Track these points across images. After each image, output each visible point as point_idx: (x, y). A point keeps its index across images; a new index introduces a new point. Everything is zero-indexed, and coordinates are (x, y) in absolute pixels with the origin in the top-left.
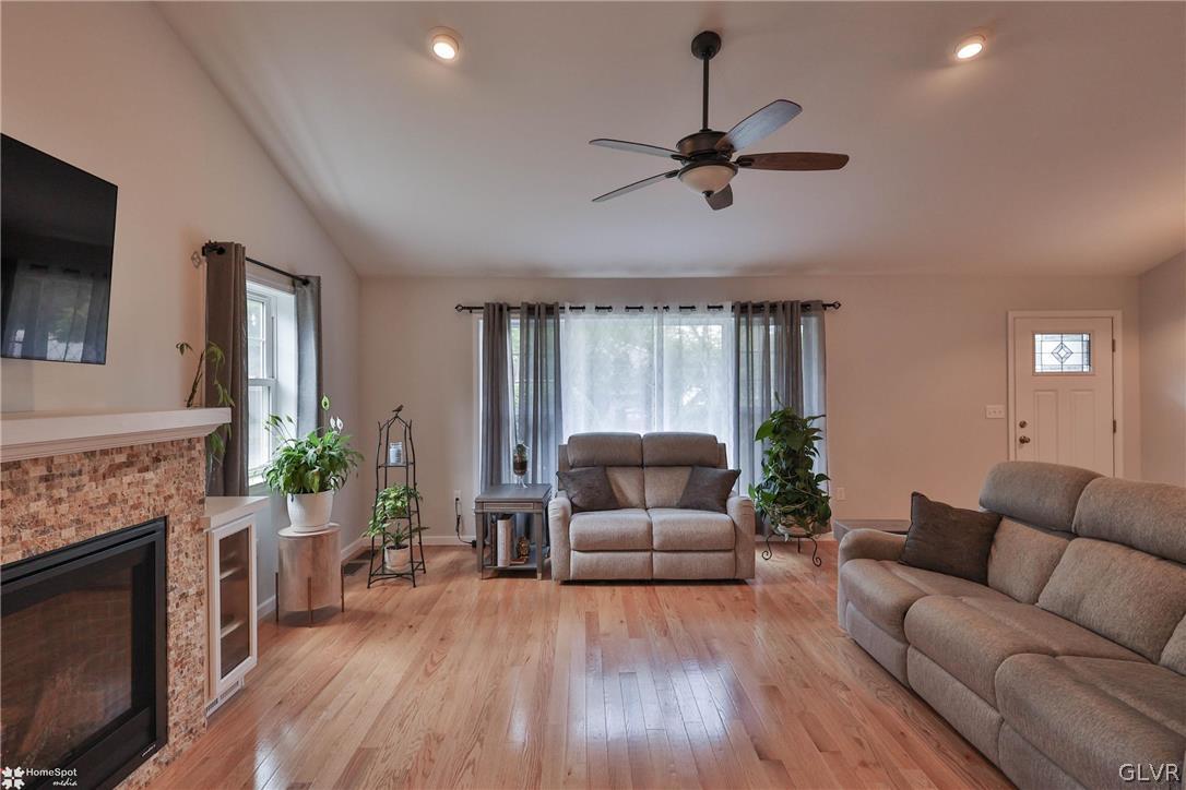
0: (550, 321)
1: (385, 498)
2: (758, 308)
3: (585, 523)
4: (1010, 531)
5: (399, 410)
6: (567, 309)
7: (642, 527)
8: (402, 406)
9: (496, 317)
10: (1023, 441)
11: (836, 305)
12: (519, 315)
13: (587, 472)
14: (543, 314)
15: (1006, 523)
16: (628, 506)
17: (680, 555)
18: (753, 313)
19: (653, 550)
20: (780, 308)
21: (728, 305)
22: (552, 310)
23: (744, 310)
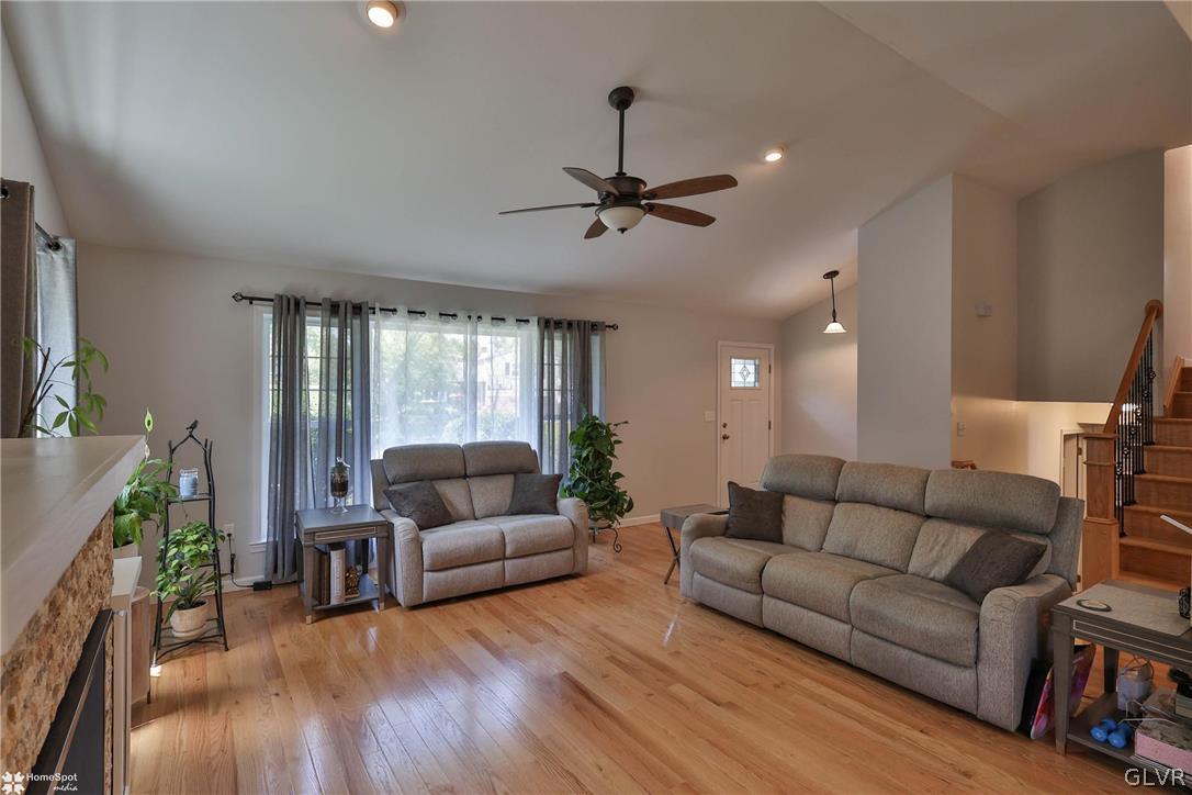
0: (357, 322)
1: (179, 543)
2: (558, 324)
3: (440, 540)
4: (791, 503)
5: (194, 426)
6: (377, 310)
7: (496, 537)
8: (196, 422)
9: (291, 310)
10: (725, 437)
11: (615, 327)
12: (320, 313)
13: (417, 487)
14: (350, 312)
15: (789, 500)
16: (461, 519)
17: (530, 559)
18: (555, 328)
19: (505, 558)
20: (575, 325)
21: (534, 321)
22: (358, 310)
23: (548, 325)
